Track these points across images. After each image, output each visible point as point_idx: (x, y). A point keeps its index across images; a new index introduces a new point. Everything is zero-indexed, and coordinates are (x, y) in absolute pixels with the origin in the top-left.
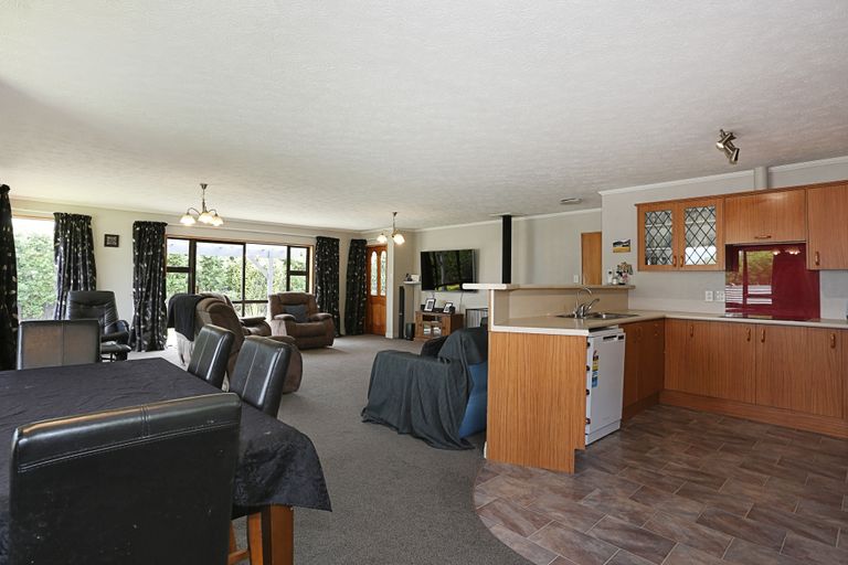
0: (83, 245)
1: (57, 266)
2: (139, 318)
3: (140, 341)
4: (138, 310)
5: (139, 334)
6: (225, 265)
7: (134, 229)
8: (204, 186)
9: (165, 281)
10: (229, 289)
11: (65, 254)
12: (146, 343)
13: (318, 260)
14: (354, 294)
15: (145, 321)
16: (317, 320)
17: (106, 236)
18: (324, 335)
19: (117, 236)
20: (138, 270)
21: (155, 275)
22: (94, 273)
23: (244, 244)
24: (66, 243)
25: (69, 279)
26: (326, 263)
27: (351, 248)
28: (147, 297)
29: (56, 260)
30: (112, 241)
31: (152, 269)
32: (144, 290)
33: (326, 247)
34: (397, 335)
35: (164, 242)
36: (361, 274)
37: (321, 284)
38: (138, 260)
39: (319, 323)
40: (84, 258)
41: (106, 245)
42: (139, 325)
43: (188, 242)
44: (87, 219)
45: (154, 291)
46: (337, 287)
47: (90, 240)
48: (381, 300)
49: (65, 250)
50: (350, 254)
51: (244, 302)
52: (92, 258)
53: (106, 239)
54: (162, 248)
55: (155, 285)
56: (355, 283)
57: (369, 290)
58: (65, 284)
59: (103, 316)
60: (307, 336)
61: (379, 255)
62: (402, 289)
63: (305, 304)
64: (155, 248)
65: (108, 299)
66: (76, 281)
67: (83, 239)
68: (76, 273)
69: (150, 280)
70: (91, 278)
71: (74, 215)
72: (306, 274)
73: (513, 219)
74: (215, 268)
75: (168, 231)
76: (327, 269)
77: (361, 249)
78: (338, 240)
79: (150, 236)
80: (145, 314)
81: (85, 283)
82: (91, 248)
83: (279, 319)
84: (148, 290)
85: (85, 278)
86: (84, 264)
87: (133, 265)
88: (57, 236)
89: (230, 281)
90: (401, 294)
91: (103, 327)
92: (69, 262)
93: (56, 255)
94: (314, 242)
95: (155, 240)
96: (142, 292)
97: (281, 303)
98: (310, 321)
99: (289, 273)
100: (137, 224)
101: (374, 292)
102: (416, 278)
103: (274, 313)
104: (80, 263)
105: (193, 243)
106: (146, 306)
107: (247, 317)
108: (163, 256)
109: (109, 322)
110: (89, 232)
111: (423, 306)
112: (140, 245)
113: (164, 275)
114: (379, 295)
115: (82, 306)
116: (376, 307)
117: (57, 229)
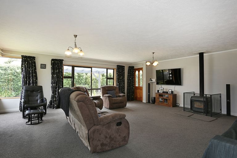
0: (32, 68)
1: (22, 76)
2: (53, 96)
3: (53, 105)
4: (53, 93)
5: (53, 102)
6: (84, 77)
7: (51, 62)
8: (76, 36)
9: (63, 82)
10: (86, 84)
11: (25, 71)
12: (56, 105)
13: (118, 74)
14: (130, 86)
15: (55, 97)
16: (120, 96)
17: (41, 64)
18: (123, 103)
19: (45, 65)
20: (53, 77)
21: (59, 79)
22: (37, 79)
23: (91, 68)
24: (25, 67)
25: (27, 81)
26: (120, 75)
27: (129, 69)
28: (56, 88)
29: (22, 73)
30: (43, 66)
31: (58, 77)
32: (55, 85)
33: (120, 69)
34: (147, 102)
35: (62, 67)
36: (132, 79)
37: (119, 83)
38: (53, 74)
39: (121, 98)
40: (32, 73)
41: (41, 68)
42: (53, 98)
43: (71, 67)
44: (34, 58)
45: (59, 85)
46: (124, 84)
47: (35, 66)
48: (140, 88)
49: (25, 70)
50: (128, 71)
51: (92, 89)
52: (36, 73)
53: (41, 65)
54: (62, 69)
55: (59, 83)
56: (130, 82)
57: (135, 85)
58: (25, 83)
59: (38, 96)
60: (116, 103)
61: (139, 72)
62: (149, 84)
63: (115, 90)
64: (59, 69)
65: (40, 89)
66: (29, 82)
67: (32, 65)
68: (29, 78)
69: (57, 81)
70: (35, 81)
71: (29, 56)
72: (113, 79)
73: (204, 54)
74: (81, 77)
75: (64, 63)
76: (121, 77)
77: (132, 70)
78: (124, 66)
79: (57, 64)
80: (55, 94)
81: (33, 83)
82: (35, 69)
83: (106, 96)
84: (56, 85)
85: (33, 80)
86: (32, 75)
87: (51, 76)
88: (22, 64)
89: (86, 81)
90: (149, 86)
91: (38, 100)
92: (27, 74)
93: (22, 72)
94: (116, 67)
95: (59, 66)
96: (54, 86)
97: (106, 90)
98: (117, 97)
99: (107, 78)
100: (53, 60)
101: (137, 85)
102: (154, 80)
103: (103, 94)
104: (31, 75)
105: (73, 67)
106: (56, 91)
107: (93, 95)
108: (62, 72)
109: (40, 98)
110: (35, 63)
111: (158, 91)
112: (53, 68)
113: (63, 79)
114: (139, 86)
115: (29, 92)
116: (138, 91)
117: (22, 61)
